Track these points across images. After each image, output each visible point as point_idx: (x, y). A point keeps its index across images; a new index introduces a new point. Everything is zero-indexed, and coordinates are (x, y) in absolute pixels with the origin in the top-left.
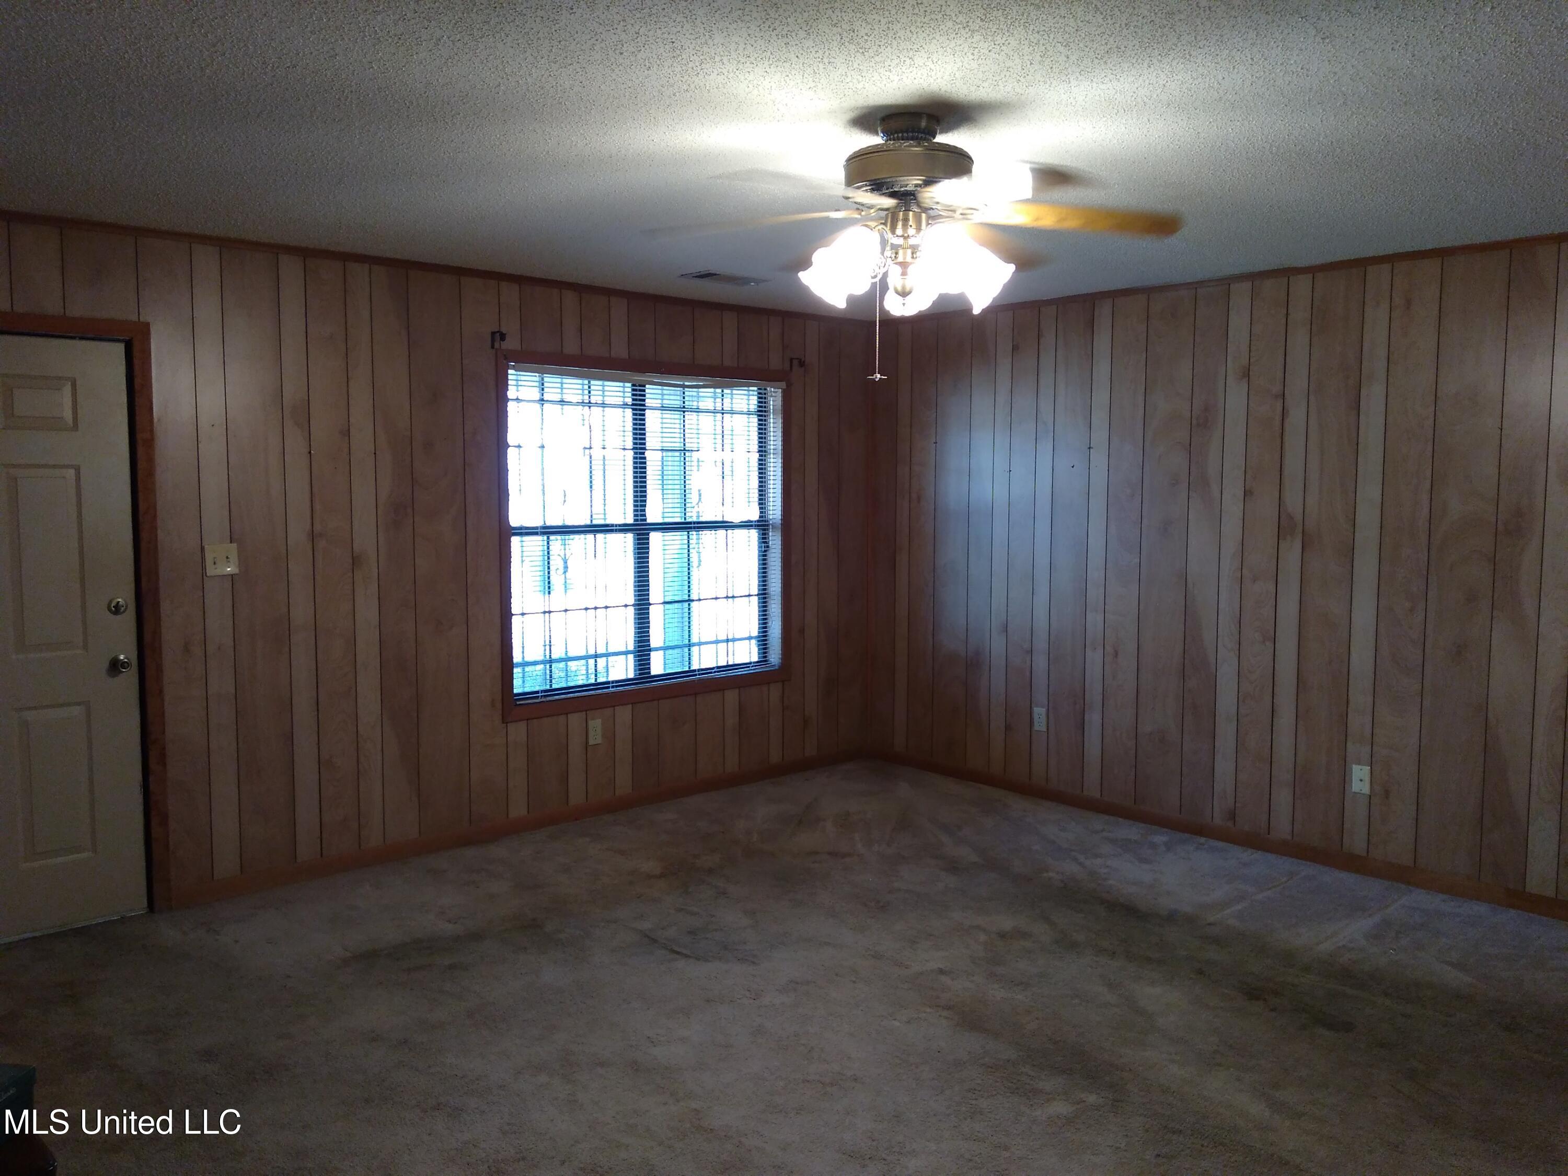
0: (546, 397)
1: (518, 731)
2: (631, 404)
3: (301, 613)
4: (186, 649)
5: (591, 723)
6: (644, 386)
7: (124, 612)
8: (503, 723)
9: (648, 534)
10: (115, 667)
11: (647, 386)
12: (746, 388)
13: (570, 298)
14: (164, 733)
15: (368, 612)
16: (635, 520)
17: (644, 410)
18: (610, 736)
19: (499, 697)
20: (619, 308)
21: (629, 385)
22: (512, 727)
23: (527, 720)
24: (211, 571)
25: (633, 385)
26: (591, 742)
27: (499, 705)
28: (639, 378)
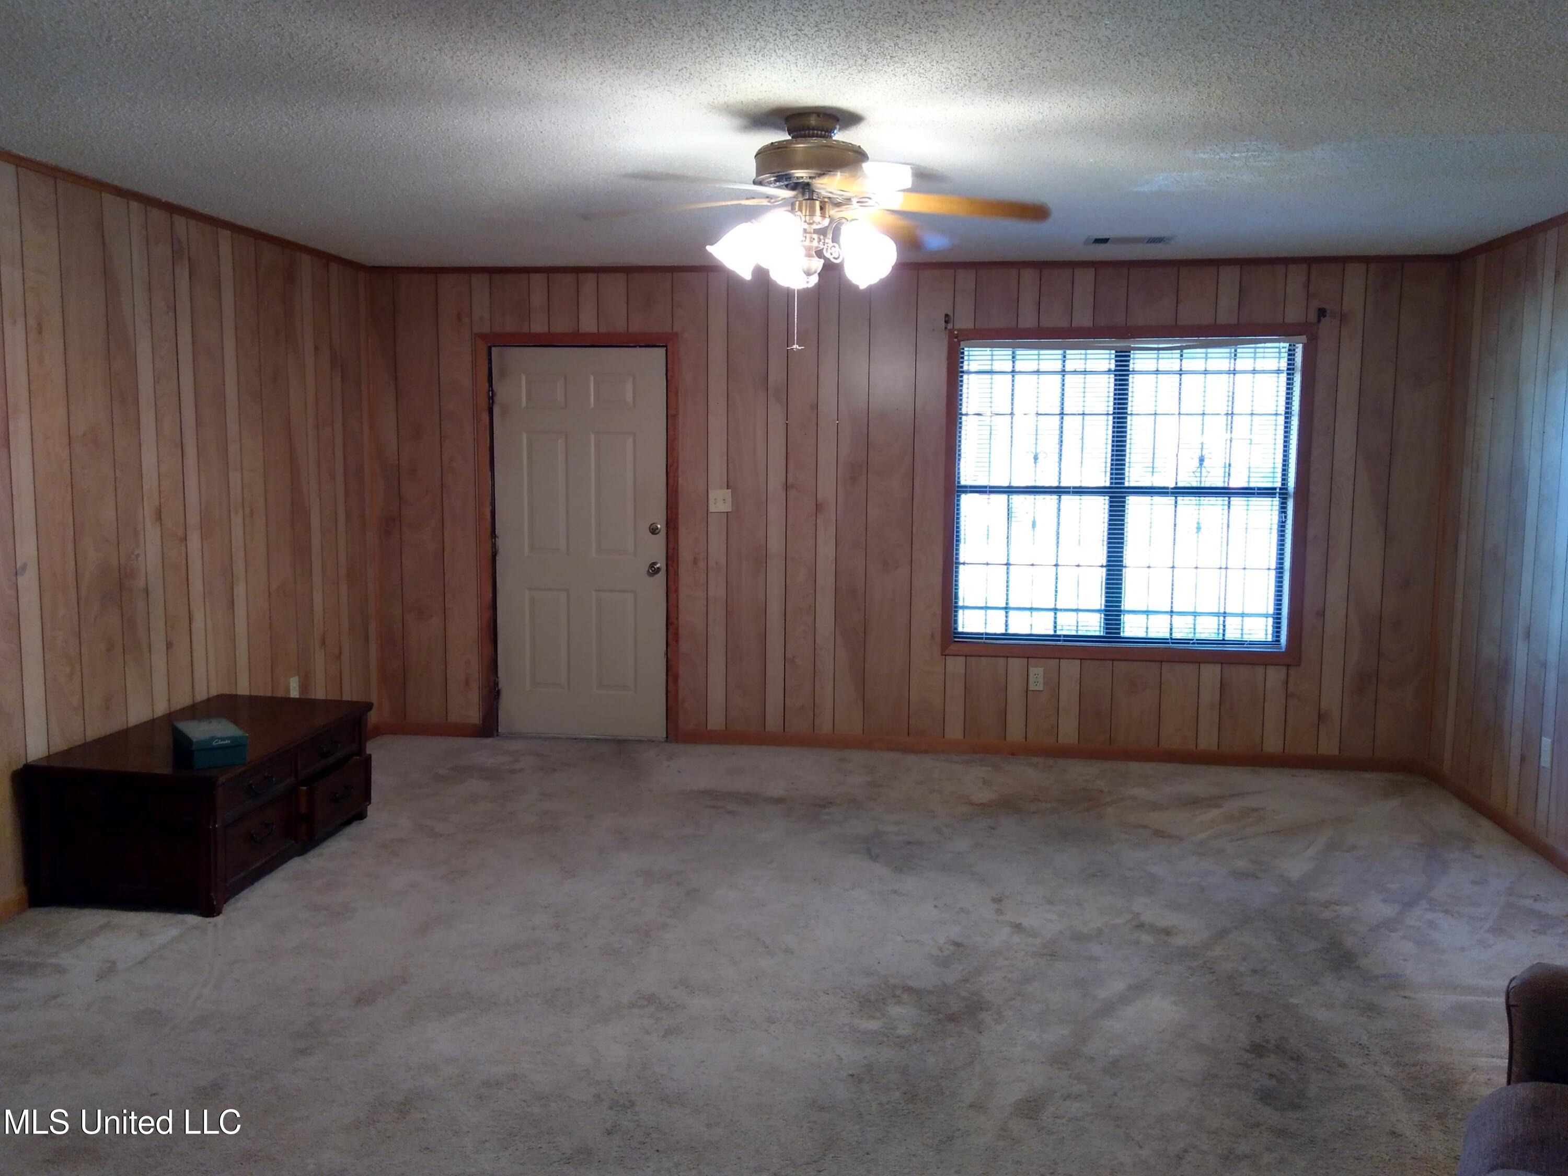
0: (1017, 369)
1: (956, 665)
2: (1113, 369)
3: (775, 544)
4: (695, 561)
5: (1032, 670)
6: (1130, 352)
7: (656, 534)
8: (942, 655)
9: (1124, 497)
10: (653, 570)
11: (1132, 352)
12: (1253, 346)
13: (1029, 276)
14: (677, 619)
15: (827, 550)
16: (1111, 483)
17: (1128, 375)
18: (1054, 687)
19: (938, 632)
20: (1085, 279)
21: (1113, 352)
22: (950, 660)
23: (966, 656)
24: (712, 508)
25: (1116, 352)
26: (1032, 687)
27: (938, 639)
28: (1122, 344)
